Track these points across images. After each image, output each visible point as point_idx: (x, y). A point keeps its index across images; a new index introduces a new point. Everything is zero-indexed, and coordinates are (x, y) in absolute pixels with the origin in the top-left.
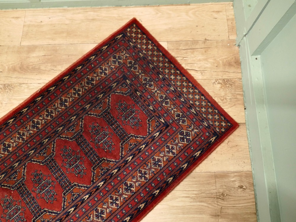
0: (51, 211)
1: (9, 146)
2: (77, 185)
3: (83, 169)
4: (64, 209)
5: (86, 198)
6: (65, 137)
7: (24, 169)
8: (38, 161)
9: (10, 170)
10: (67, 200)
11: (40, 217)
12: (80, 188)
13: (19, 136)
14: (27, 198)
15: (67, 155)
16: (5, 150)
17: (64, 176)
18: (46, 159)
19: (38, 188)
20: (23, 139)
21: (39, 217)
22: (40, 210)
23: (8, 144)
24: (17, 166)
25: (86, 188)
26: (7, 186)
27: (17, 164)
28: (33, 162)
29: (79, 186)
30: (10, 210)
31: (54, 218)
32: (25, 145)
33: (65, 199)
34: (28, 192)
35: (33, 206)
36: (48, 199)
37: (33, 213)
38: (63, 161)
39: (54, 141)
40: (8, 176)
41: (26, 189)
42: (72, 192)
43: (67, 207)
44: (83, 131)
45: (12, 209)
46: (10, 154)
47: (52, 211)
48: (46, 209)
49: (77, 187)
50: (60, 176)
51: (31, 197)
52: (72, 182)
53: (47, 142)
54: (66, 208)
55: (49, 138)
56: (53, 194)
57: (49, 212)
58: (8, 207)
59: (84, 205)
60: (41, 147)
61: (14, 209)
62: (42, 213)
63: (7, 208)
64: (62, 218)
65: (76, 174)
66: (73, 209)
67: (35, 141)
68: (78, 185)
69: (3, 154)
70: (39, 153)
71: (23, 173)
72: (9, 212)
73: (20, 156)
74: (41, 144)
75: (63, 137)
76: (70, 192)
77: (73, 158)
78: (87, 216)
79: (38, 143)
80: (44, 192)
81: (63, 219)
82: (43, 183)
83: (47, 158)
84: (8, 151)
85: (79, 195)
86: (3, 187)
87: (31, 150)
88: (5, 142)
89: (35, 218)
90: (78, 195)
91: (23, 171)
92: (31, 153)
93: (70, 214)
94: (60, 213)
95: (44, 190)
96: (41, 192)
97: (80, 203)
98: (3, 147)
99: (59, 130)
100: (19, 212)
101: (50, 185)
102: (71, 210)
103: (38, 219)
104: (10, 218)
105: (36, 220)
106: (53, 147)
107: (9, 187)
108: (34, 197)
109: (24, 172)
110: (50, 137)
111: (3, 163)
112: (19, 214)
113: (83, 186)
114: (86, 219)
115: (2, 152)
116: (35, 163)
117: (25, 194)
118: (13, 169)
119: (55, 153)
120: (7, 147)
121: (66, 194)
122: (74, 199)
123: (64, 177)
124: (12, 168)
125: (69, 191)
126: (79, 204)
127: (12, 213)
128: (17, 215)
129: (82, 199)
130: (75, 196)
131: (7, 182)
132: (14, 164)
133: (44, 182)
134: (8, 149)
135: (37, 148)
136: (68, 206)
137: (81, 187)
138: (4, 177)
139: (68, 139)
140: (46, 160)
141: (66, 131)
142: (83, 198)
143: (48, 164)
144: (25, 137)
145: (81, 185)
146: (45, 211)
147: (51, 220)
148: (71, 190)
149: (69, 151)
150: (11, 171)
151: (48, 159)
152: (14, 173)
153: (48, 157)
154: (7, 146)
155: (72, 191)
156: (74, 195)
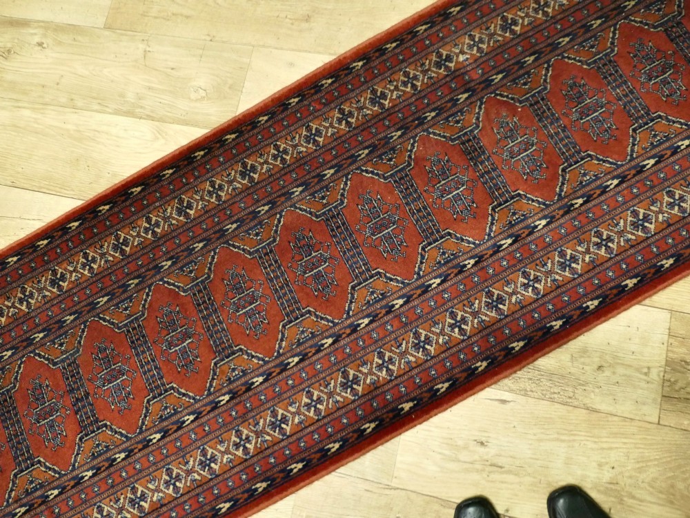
0: (601, 157)
1: (515, 23)
2: (664, 118)
3: (678, 89)
4: (632, 159)
5: (683, 145)
6: (641, 22)
7: (547, 69)
8: (578, 58)
9: (516, 67)
10: (640, 143)
11: (577, 165)
12: (671, 123)
13: (537, 6)
14: (551, 126)
15: (643, 57)
16: (505, 28)
17: (634, 95)
18: (596, 58)
19: (576, 110)
20: (545, 14)
21: (575, 164)
22: (578, 152)
23: (512, 19)
24: (530, 62)
25: (684, 126)
26: (507, 96)
27: (532, 58)
28: (566, 60)
29: (669, 121)
30: (512, 142)
31: (609, 173)
32: (550, 25)
33: (635, 139)
34: (553, 115)
35: (564, 143)
36: (598, 134)
37: (562, 155)
38: (635, 66)
39: (615, 25)
40: (511, 78)
41: (549, 109)
42: (653, 130)
43: (639, 156)
44: (683, 14)
45: (516, 142)
46: (517, 38)
47: (604, 159)
48: (592, 153)
49: (663, 122)
50: (626, 96)
51: (559, 124)
52: (653, 111)
53: (600, 25)
54: (637, 158)
55: (603, 19)
56: (609, 127)
57: (598, 159)
58: (508, 137)
59: (679, 159)
60: (585, 33)
61: (520, 142)
62: (582, 159)
63: (506, 138)
64: (628, 175)
65: (664, 97)
66: (652, 162)
67: (572, 19)
68: (667, 118)
69: (500, 35)
70: (580, 44)
71: (543, 77)
72: (510, 145)
73: (536, 44)
74: (587, 28)
75: (636, 22)
76: (647, 129)
77: (658, 65)
78: (683, 179)
79: (579, 25)
80: (588, 121)
81: (629, 177)
82: (586, 102)
83: (598, 57)
84: (513, 32)
85: (668, 138)
86: (498, 97)
87: (564, 36)
88: (505, 14)
89: (566, 164)
90: (665, 137)
91: (544, 73)
92: (563, 41)
93: (645, 169)
94: (622, 165)
95: (588, 116)
96: (582, 119)
97: (669, 153)
98: (502, 23)
99: (629, 5)
100: (532, 150)
101: (602, 108)
102: (649, 164)
103: (574, 169)
104: (512, 158)
105: (569, 169)
106: (613, 38)
107: (512, 99)
108: (565, 127)
109: (546, 75)
110: (607, 17)
111: (502, 52)
112: (531, 152)
113: (678, 121)
114: (681, 185)
115: (500, 33)
116: (570, 62)
117: (547, 118)
118: (522, 67)
119: (616, 49)
120: (511, 24)
121: (638, 132)
122: (655, 144)
123: (634, 98)
124: (521, 65)
125: (646, 127)
126: (666, 154)
127: (516, 149)
128: (527, 155)
129: (675, 145)
130: (659, 138)
131: (508, 89)
132: (525, 58)
133: (589, 101)
134: (513, 27)
135: (576, 34)
136: (642, 155)
137: (674, 122)
138: (501, 79)
139: (646, 27)
140: (596, 60)
141: (642, 10)
142: (676, 143)
143: (599, 68)
144: (550, 10)
145: (673, 119)
146: (589, 156)
147: (601, 174)
148: (651, 124)
149: (648, 49)
150: (518, 70)
151: (600, 59)
152: (524, 75)
153: (601, 55)
154: (510, 22)
155: (651, 126)
156: (655, 136)
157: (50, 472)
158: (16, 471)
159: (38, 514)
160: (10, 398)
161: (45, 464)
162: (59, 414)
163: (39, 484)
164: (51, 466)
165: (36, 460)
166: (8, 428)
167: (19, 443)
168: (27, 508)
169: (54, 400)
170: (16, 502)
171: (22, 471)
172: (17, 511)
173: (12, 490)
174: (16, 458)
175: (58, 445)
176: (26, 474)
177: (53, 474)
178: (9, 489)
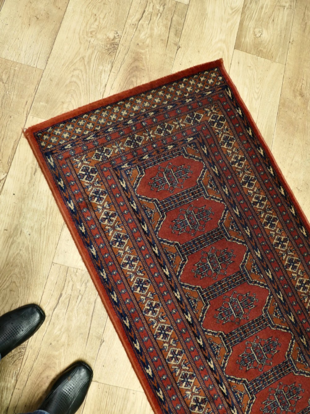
157: (247, 408)
158: (247, 381)
159: (223, 403)
160: (290, 370)
161: (252, 403)
162: (282, 409)
163: (240, 400)
164: (251, 408)
165: (254, 396)
166: (272, 371)
167: (264, 381)
168: (226, 394)
169: (290, 405)
170: (229, 385)
171: (247, 386)
172: (224, 387)
173: (236, 380)
174: (255, 381)
175: (263, 411)
176: (246, 390)
177: (246, 410)
178: (236, 378)
